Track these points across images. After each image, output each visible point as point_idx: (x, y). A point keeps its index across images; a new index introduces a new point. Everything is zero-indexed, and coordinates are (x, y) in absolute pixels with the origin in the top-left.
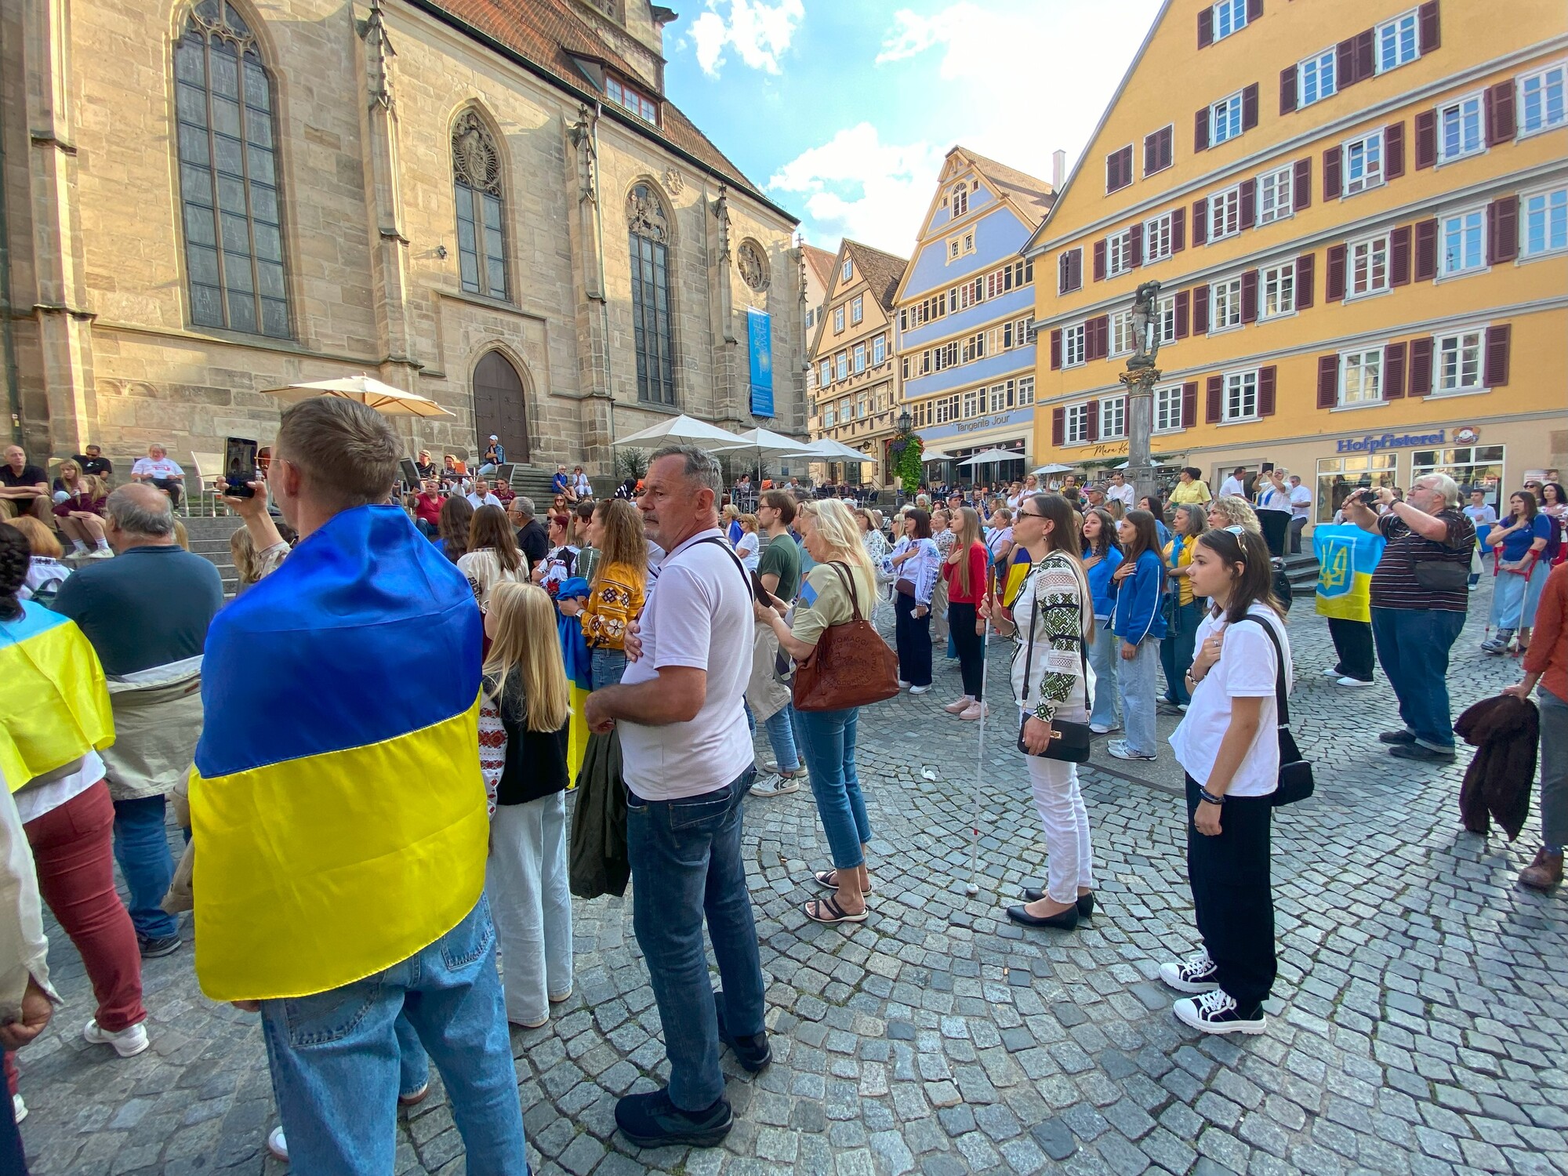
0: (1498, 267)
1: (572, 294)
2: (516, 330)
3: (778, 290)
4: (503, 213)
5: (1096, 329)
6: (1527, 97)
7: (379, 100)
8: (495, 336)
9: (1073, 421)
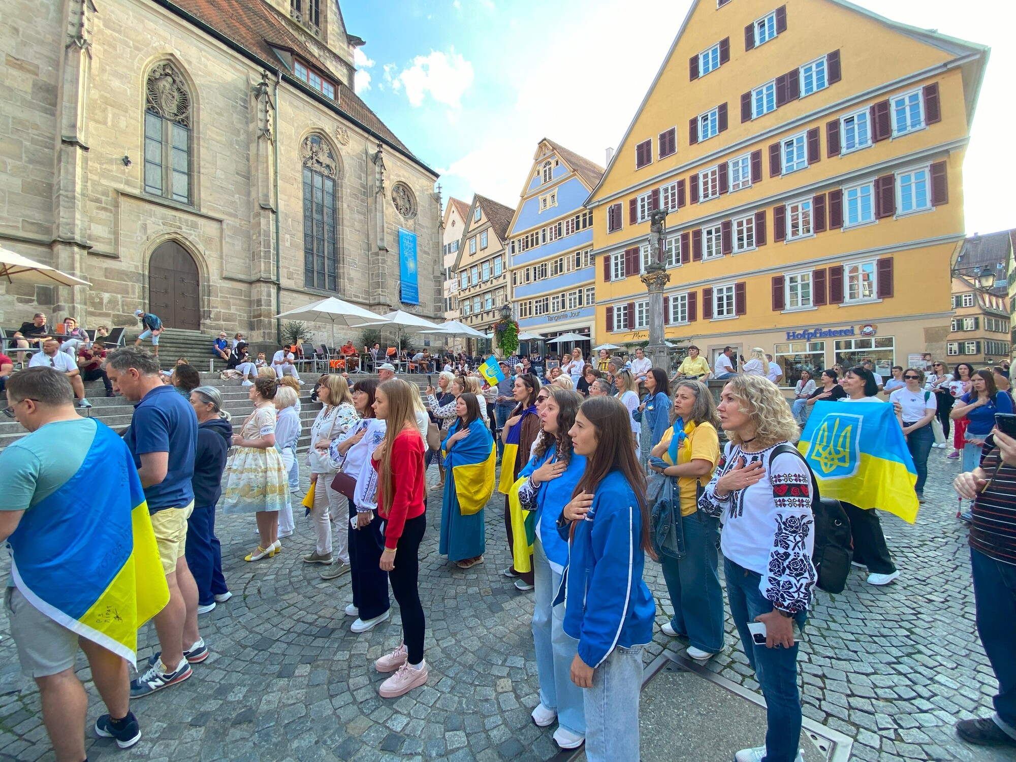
0: (883, 220)
1: (249, 204)
2: (194, 226)
3: (423, 218)
4: (190, 139)
5: (632, 256)
6: (897, 111)
7: (77, 42)
8: (173, 230)
9: (619, 316)
